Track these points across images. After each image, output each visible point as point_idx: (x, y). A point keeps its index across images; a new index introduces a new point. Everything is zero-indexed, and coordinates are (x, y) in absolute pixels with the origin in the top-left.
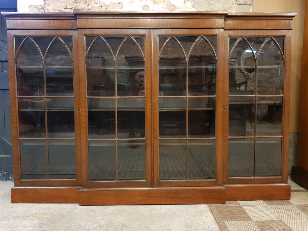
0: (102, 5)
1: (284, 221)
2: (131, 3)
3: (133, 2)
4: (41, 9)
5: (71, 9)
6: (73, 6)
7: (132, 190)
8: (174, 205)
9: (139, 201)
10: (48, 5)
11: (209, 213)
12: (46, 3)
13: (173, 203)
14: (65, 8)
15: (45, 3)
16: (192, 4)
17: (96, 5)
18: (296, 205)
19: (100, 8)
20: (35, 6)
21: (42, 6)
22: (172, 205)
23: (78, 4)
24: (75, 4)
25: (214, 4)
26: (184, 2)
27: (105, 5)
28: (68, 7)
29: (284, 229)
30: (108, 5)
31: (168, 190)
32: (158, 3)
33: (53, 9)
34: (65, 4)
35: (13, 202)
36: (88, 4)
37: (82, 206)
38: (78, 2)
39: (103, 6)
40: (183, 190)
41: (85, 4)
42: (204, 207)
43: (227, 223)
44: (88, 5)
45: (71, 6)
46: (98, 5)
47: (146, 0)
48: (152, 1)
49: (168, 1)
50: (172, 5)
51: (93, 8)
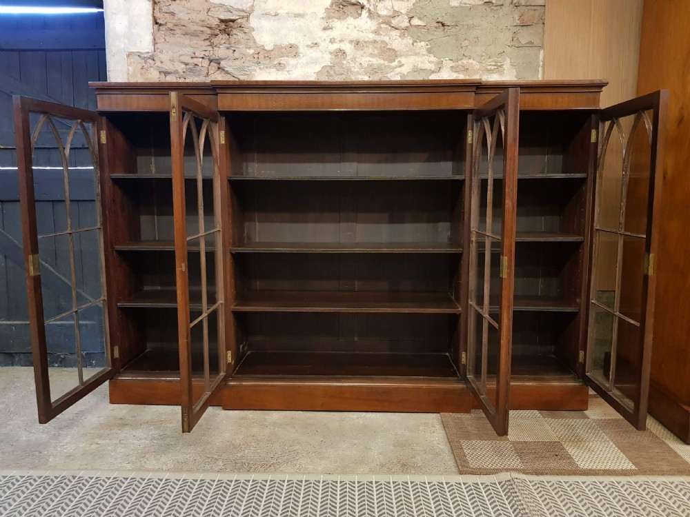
0: (259, 50)
1: (563, 443)
2: (312, 47)
3: (316, 44)
4: (149, 58)
5: (203, 58)
6: (207, 54)
7: (310, 386)
8: (381, 414)
9: (322, 404)
10: (161, 52)
11: (439, 427)
12: (158, 49)
13: (379, 409)
14: (192, 58)
15: (156, 48)
16: (429, 47)
17: (248, 51)
18: (593, 420)
19: (256, 56)
20: (139, 54)
21: (150, 54)
22: (378, 413)
23: (215, 48)
24: (210, 48)
25: (470, 47)
26: (413, 44)
27: (265, 50)
28: (197, 55)
29: (556, 455)
30: (270, 51)
31: (372, 388)
32: (363, 46)
33: (170, 60)
34: (192, 50)
35: (112, 402)
36: (233, 49)
37: (226, 411)
38: (215, 44)
39: (262, 52)
40: (398, 389)
41: (228, 48)
42: (432, 419)
43: (464, 443)
44: (234, 51)
45: (204, 53)
46: (251, 51)
47: (341, 41)
48: (351, 42)
49: (383, 42)
50: (390, 49)
51: (243, 57)
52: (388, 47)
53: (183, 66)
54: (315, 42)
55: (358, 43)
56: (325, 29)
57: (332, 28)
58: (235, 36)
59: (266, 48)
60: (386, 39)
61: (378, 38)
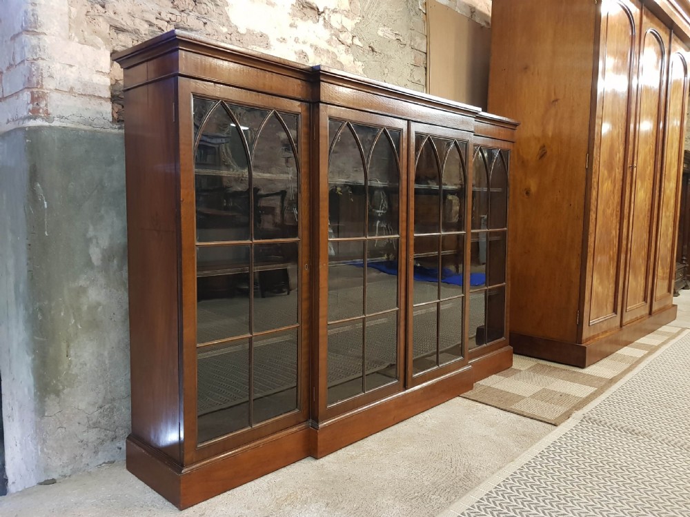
0: (231, 30)
2: (281, 42)
3: (284, 39)
4: (98, 3)
5: (168, 22)
6: (173, 18)
14: (157, 18)
16: (363, 67)
17: (221, 28)
19: (228, 36)
23: (184, 14)
24: (176, 12)
25: (389, 75)
27: (238, 32)
28: (162, 16)
30: (243, 35)
32: (320, 51)
33: (128, 13)
36: (205, 21)
38: (180, 8)
39: (234, 34)
41: (198, 18)
44: (205, 24)
45: (170, 16)
46: (225, 30)
47: (304, 43)
48: (311, 46)
49: (333, 53)
50: (338, 62)
51: (216, 34)
52: (338, 59)
53: (146, 26)
54: (283, 37)
55: (316, 48)
56: (291, 26)
57: (296, 27)
58: (203, 5)
59: (239, 30)
60: (335, 51)
61: (331, 49)
